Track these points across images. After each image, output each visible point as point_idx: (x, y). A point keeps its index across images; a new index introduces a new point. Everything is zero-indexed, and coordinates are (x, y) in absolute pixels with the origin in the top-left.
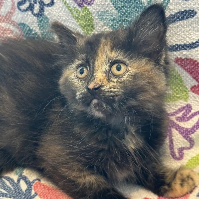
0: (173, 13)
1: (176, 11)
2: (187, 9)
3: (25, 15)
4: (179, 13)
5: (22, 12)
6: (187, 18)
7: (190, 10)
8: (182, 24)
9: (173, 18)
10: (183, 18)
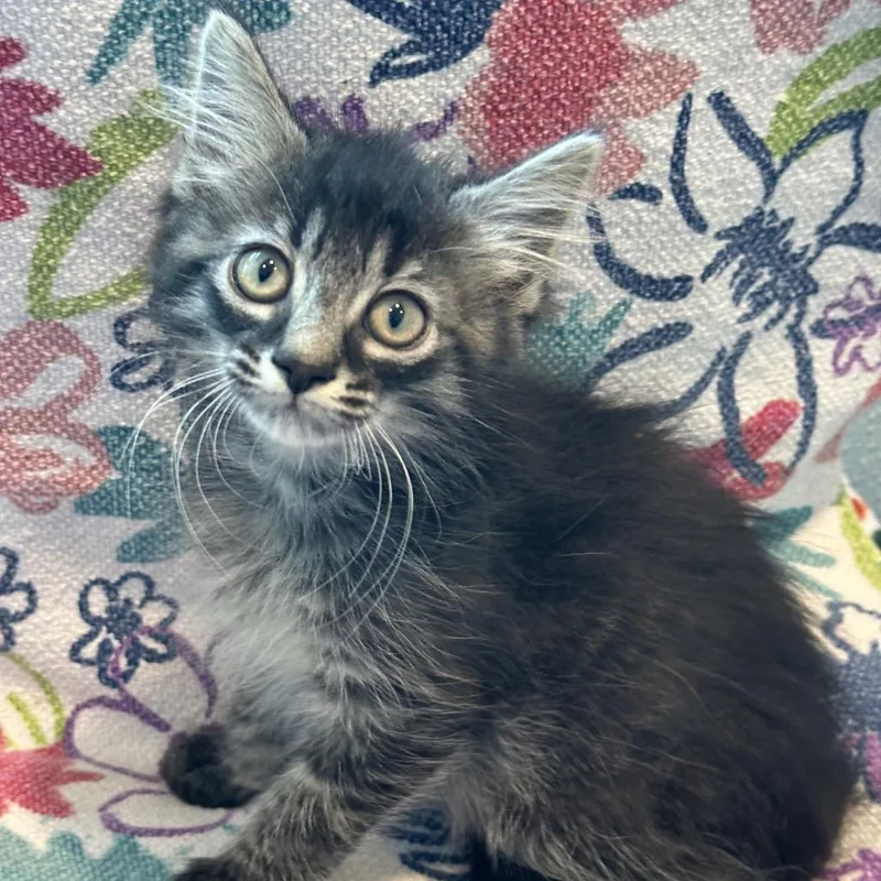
0: (635, 336)
1: (643, 330)
2: (672, 322)
3: (140, 401)
4: (650, 333)
5: (133, 391)
6: (670, 343)
7: (677, 324)
8: (655, 359)
9: (633, 347)
10: (659, 345)
